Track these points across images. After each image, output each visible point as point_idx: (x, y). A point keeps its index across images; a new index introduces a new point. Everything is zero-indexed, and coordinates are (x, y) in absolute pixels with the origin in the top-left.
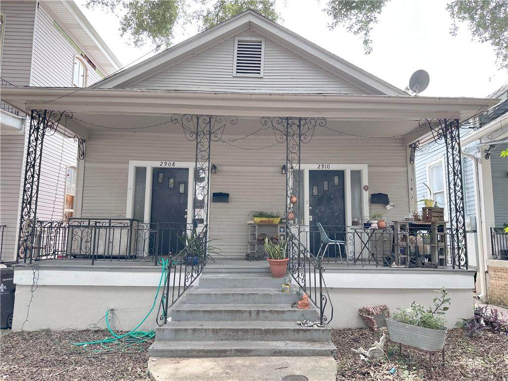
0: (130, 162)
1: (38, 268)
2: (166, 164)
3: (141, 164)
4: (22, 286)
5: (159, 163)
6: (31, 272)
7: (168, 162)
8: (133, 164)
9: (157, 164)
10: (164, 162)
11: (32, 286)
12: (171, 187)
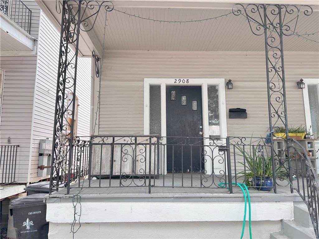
0: (145, 79)
1: (80, 199)
2: (180, 81)
3: (155, 81)
4: (57, 224)
5: (173, 81)
6: (70, 205)
7: (182, 80)
8: (148, 82)
9: (171, 82)
10: (178, 80)
11: (73, 224)
12: (184, 104)
